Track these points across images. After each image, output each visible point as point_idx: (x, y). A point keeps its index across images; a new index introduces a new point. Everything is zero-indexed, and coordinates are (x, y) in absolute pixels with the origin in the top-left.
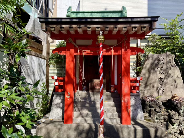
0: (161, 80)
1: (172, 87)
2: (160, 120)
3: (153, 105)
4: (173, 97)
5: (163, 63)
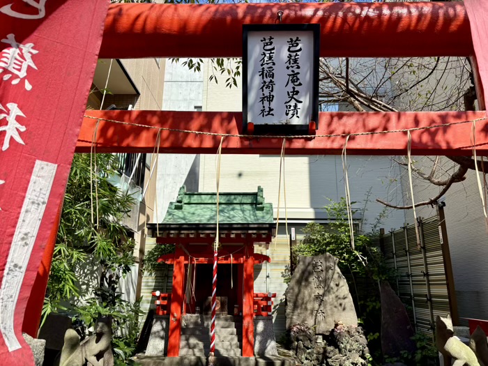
0: (320, 299)
1: (335, 309)
2: (311, 361)
3: (301, 338)
4: (336, 325)
5: (322, 271)
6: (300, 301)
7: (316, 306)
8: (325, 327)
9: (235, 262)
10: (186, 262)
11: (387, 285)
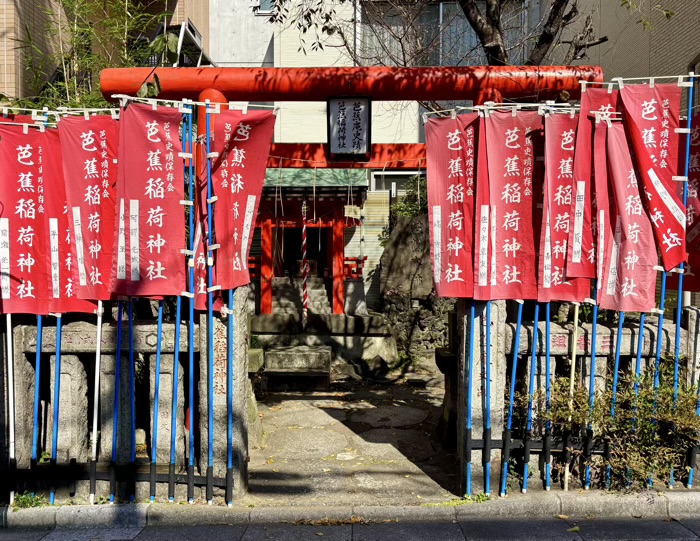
3: (394, 301)
5: (422, 232)
6: (395, 266)
7: (414, 269)
8: (422, 290)
9: (324, 225)
10: (273, 225)
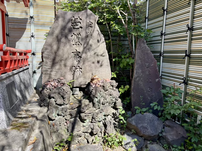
0: (78, 55)
1: (93, 65)
2: (64, 116)
4: (92, 80)
5: (81, 27)
8: (82, 81)
11: (143, 42)
